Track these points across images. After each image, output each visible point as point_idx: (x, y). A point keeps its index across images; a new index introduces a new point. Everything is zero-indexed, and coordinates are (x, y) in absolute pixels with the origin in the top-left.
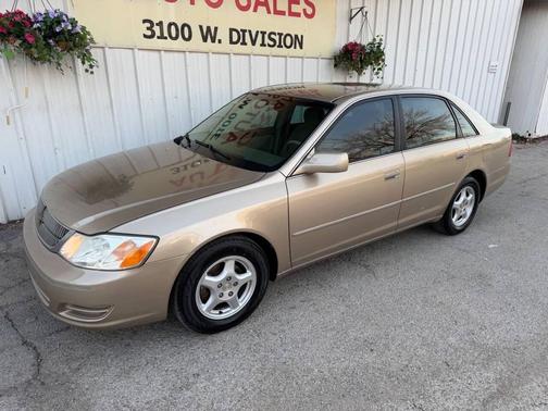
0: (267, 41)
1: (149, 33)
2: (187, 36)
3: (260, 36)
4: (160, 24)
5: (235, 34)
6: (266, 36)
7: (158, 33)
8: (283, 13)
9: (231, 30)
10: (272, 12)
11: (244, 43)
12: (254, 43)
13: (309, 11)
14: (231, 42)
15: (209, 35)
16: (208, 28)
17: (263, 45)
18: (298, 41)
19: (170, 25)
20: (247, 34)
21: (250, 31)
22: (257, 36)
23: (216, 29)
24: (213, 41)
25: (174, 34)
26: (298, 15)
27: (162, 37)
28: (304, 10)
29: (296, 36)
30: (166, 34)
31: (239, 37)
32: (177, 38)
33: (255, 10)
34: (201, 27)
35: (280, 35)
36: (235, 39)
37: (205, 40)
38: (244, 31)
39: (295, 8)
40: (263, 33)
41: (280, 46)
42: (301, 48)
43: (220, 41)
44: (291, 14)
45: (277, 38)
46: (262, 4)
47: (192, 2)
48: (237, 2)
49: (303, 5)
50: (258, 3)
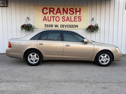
1: (45, 26)
2: (52, 26)
3: (67, 26)
4: (47, 25)
6: (69, 26)
7: (47, 26)
8: (73, 21)
9: (61, 25)
10: (70, 21)
11: (64, 27)
12: (66, 27)
13: (80, 20)
14: (61, 27)
16: (56, 25)
17: (68, 27)
19: (49, 25)
20: (64, 26)
23: (58, 25)
24: (57, 27)
25: (50, 26)
27: (47, 27)
28: (78, 20)
29: (76, 25)
30: (48, 26)
32: (50, 27)
33: (66, 21)
34: (55, 25)
35: (72, 25)
37: (55, 27)
38: (64, 25)
39: (76, 20)
40: (68, 25)
41: (72, 27)
42: (77, 27)
45: (71, 26)
46: (68, 20)
47: (53, 21)
48: (62, 20)
49: (78, 19)
50: (67, 20)
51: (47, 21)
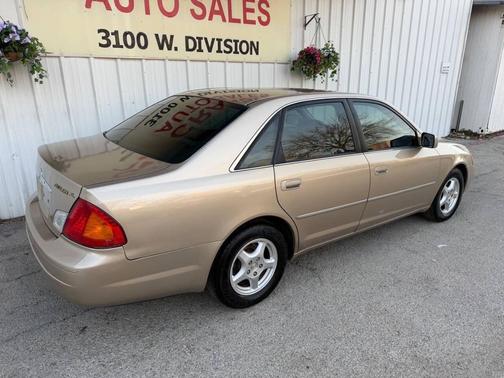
0: (223, 48)
1: (105, 42)
2: (143, 44)
3: (216, 43)
4: (116, 33)
5: (191, 42)
6: (222, 43)
7: (113, 42)
8: (238, 21)
9: (187, 38)
10: (227, 19)
11: (200, 50)
12: (210, 50)
13: (264, 18)
14: (188, 49)
15: (165, 43)
16: (164, 37)
17: (219, 51)
18: (253, 47)
19: (125, 34)
20: (203, 41)
21: (206, 39)
22: (212, 43)
23: (172, 37)
24: (169, 48)
25: (129, 43)
26: (253, 22)
27: (118, 45)
28: (259, 18)
29: (252, 43)
30: (122, 43)
31: (195, 44)
32: (132, 46)
33: (210, 18)
34: (157, 35)
35: (236, 41)
36: (191, 46)
37: (161, 48)
38: (200, 39)
39: (250, 16)
40: (219, 40)
41: (236, 52)
42: (257, 53)
43: (176, 49)
44: (246, 22)
45: (233, 45)
46: (217, 13)
47: (148, 12)
48: (192, 11)
49: (258, 13)
50: (213, 12)
51: (108, 8)
